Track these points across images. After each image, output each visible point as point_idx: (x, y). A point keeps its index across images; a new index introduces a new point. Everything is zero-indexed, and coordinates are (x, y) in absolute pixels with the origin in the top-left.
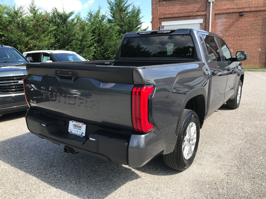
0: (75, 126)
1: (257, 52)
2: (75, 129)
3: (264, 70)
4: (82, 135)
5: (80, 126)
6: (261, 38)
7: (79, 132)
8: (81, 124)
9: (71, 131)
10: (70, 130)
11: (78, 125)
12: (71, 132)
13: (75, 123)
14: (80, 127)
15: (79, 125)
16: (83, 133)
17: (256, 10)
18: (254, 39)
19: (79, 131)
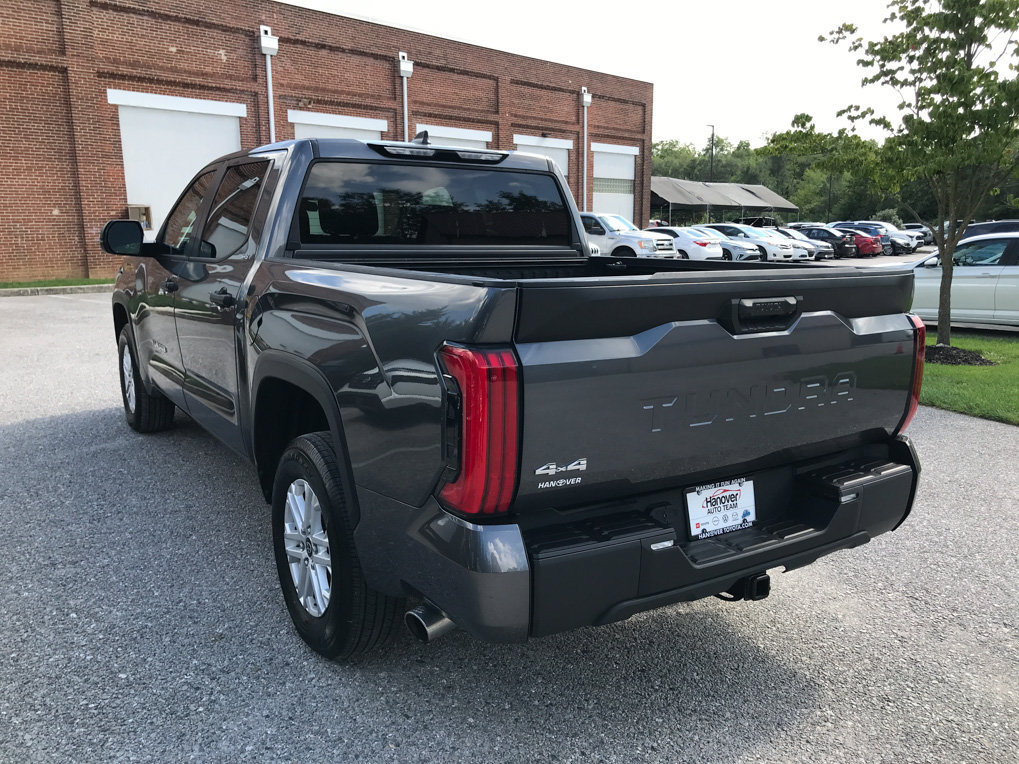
0: (712, 505)
1: (50, 221)
2: (716, 514)
3: (102, 288)
4: (745, 521)
5: (731, 493)
6: (51, 169)
7: (730, 518)
8: (732, 487)
9: (702, 528)
10: (698, 526)
11: (724, 494)
12: (704, 531)
13: (709, 492)
14: (733, 497)
15: (727, 494)
16: (747, 513)
17: (18, 60)
18: (29, 169)
19: (730, 513)
